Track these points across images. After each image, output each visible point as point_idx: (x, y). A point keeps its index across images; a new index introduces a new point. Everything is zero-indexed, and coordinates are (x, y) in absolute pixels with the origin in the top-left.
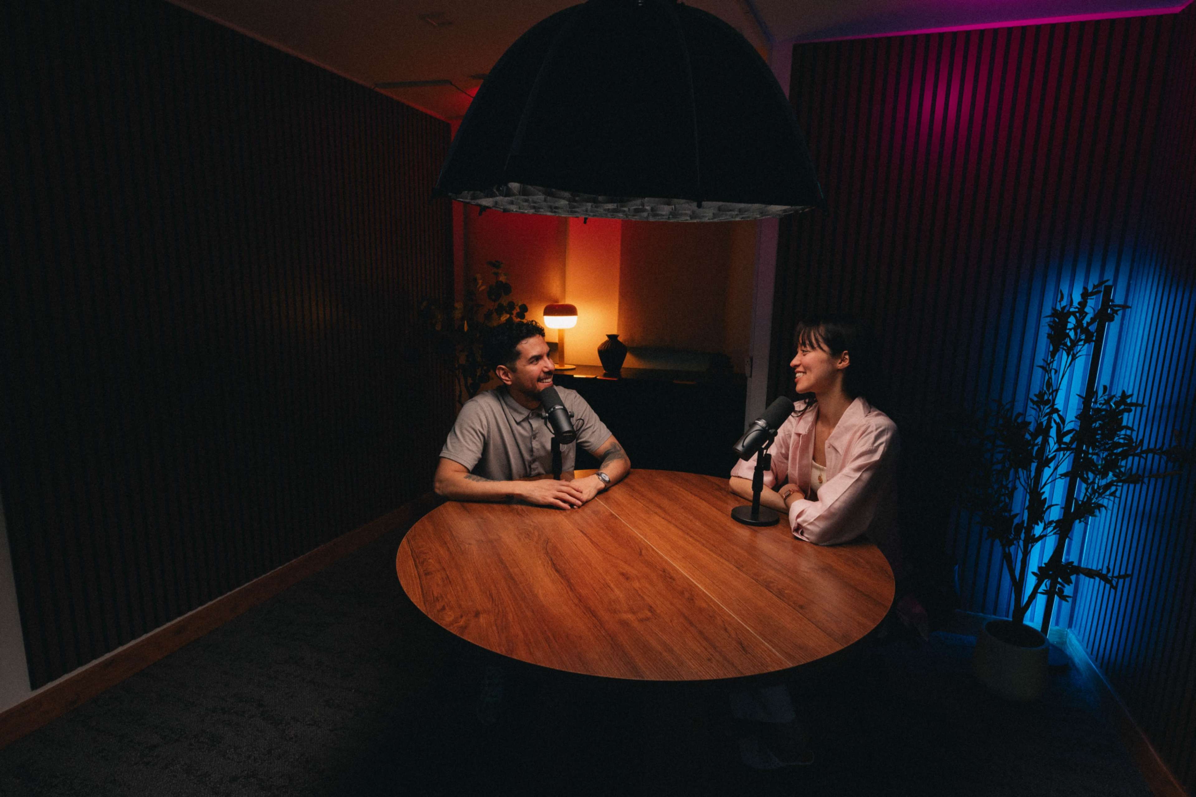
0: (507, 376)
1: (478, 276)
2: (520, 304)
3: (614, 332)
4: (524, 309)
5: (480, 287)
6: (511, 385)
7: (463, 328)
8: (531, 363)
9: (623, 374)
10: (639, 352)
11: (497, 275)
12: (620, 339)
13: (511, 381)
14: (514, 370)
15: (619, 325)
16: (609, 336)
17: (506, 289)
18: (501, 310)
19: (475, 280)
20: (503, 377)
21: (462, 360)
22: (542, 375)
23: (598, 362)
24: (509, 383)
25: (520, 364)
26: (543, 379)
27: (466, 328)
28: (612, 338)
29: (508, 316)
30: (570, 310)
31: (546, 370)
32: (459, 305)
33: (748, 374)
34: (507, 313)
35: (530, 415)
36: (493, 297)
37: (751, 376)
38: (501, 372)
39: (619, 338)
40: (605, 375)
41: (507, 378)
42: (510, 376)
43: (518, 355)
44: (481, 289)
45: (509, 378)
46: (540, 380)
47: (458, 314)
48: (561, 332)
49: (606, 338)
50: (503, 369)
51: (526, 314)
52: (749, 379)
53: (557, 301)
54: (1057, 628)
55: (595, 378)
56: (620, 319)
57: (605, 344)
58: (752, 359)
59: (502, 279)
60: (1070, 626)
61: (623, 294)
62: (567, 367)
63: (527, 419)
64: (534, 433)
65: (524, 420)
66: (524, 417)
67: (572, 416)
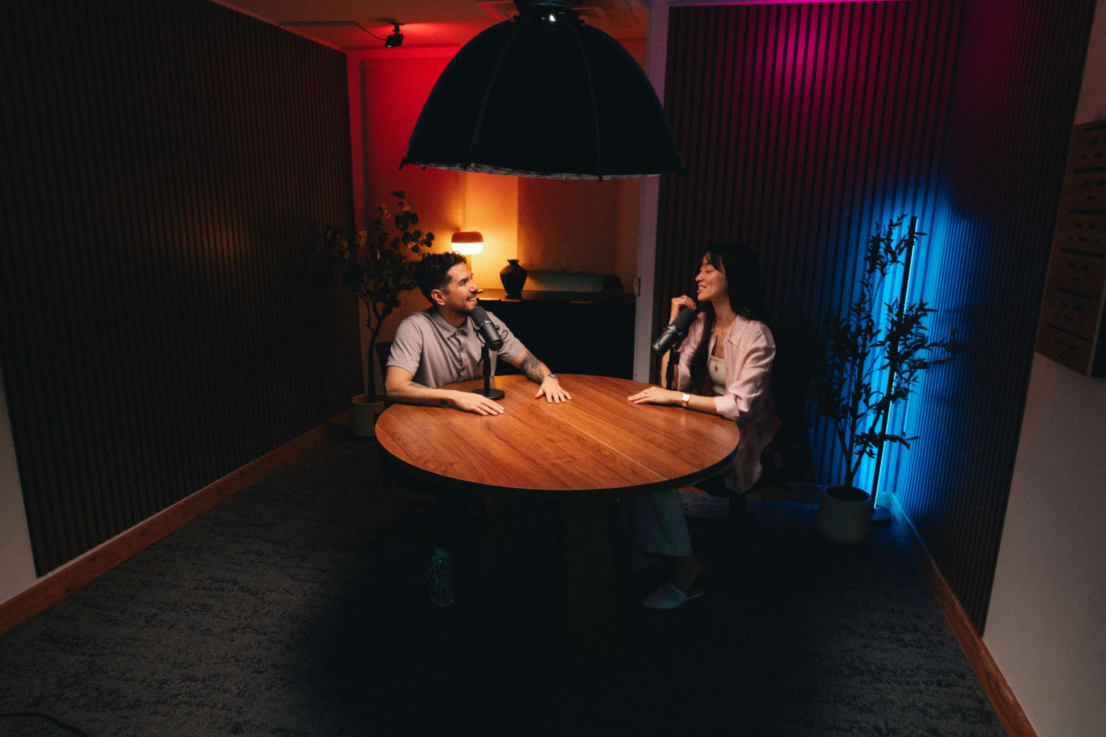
0: (441, 298)
1: (384, 206)
2: (426, 233)
3: (514, 257)
4: (431, 237)
5: (386, 216)
6: (443, 306)
7: (376, 256)
8: (461, 285)
9: (524, 296)
10: (538, 275)
11: (401, 204)
12: (520, 263)
13: (444, 302)
14: (447, 293)
15: (518, 252)
16: (510, 261)
17: (413, 218)
18: (407, 238)
19: (381, 209)
20: (437, 299)
21: (370, 287)
22: (470, 294)
23: (501, 286)
24: (443, 304)
25: (452, 287)
26: (470, 298)
27: (379, 257)
28: (513, 263)
29: (415, 243)
30: (475, 237)
31: (473, 290)
32: (363, 234)
33: (636, 292)
34: (413, 240)
35: (458, 332)
36: (401, 226)
37: (639, 296)
38: (436, 295)
40: (507, 297)
41: (441, 300)
42: (443, 297)
43: (450, 279)
44: (387, 217)
45: (443, 299)
46: (468, 299)
47: (363, 242)
49: (508, 264)
50: (437, 293)
51: (432, 242)
52: (638, 298)
53: (458, 229)
54: (885, 493)
55: (500, 300)
56: (519, 244)
57: (507, 268)
58: (640, 280)
59: (407, 208)
60: (894, 491)
61: (521, 223)
63: (454, 336)
64: (462, 346)
65: (452, 336)
66: (451, 334)
67: (499, 329)
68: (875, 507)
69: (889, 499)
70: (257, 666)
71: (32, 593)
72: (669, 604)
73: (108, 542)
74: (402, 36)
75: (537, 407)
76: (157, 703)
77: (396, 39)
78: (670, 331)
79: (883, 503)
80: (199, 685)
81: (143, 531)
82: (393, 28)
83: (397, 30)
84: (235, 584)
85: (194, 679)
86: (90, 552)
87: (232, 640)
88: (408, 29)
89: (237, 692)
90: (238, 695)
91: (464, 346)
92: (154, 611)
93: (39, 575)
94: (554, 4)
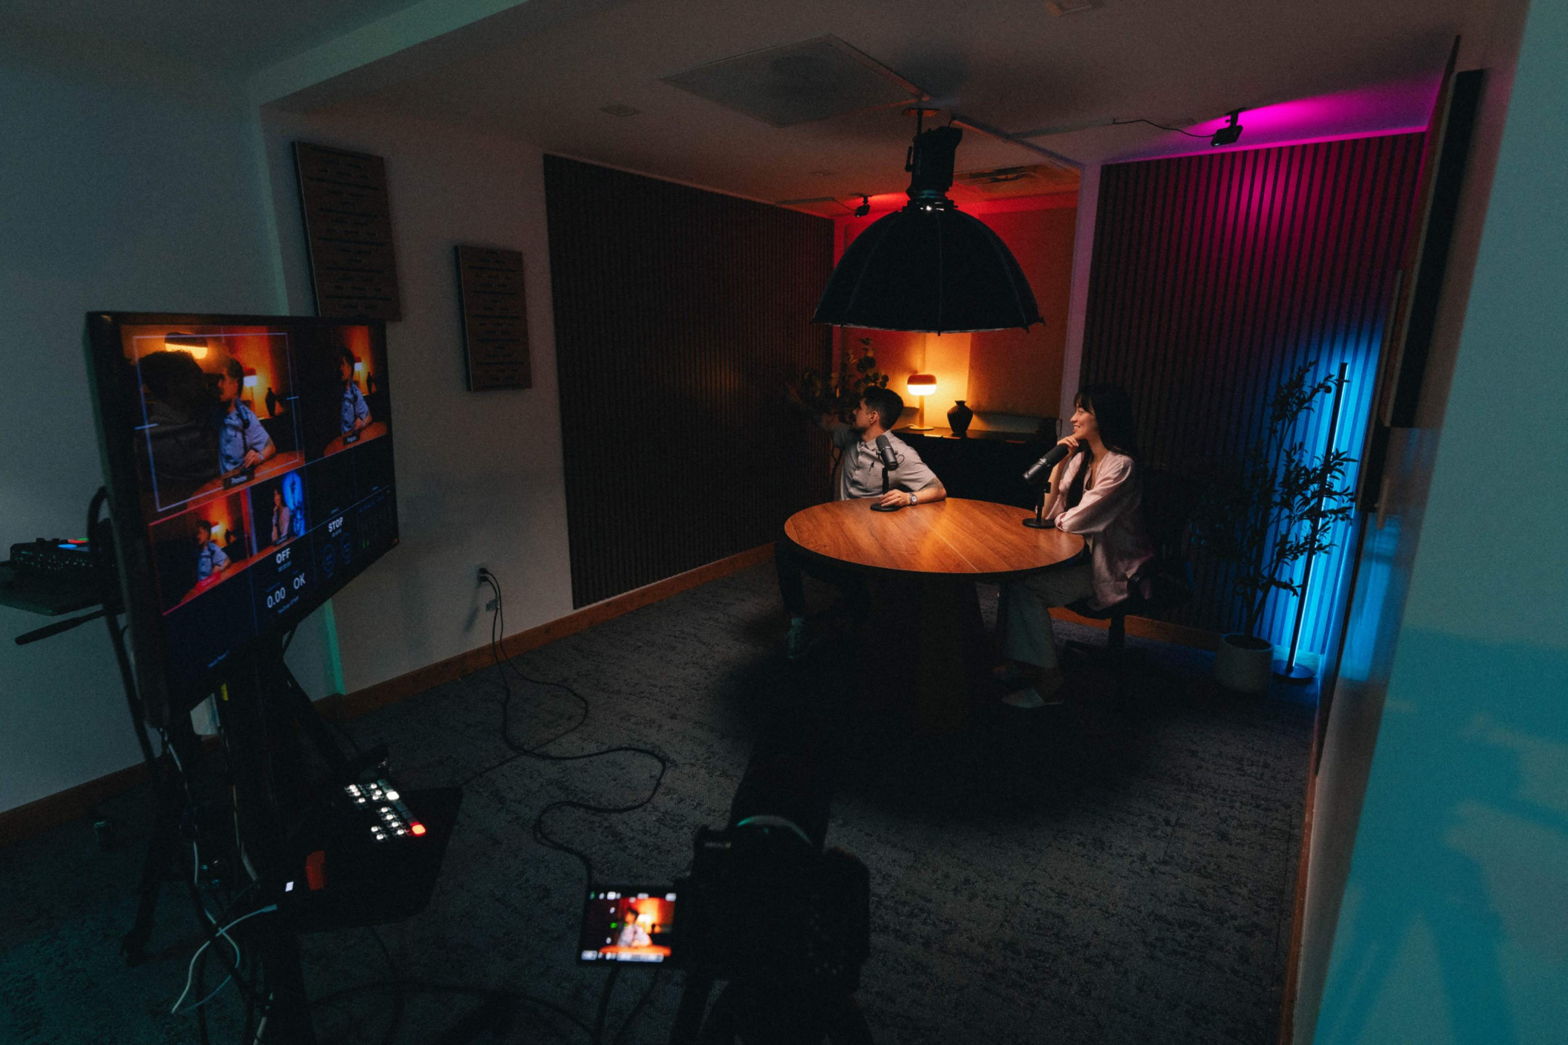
1: (850, 352)
2: (882, 375)
3: (963, 398)
4: (886, 379)
5: (852, 360)
7: (836, 394)
9: (969, 435)
10: (984, 415)
11: (866, 350)
12: (968, 405)
15: (967, 393)
16: (958, 402)
17: (870, 363)
18: (868, 379)
19: (849, 354)
23: (947, 424)
27: (838, 395)
28: (960, 404)
30: (929, 380)
32: (834, 375)
36: (862, 369)
39: (966, 404)
40: (953, 435)
44: (852, 362)
47: (834, 383)
48: (922, 398)
49: (955, 404)
53: (916, 372)
54: (1311, 654)
55: (942, 437)
56: (969, 388)
57: (953, 409)
58: (1061, 421)
59: (870, 354)
60: (1322, 652)
61: (972, 367)
62: (925, 428)
67: (896, 454)
68: (1294, 665)
69: (1315, 660)
70: (696, 687)
71: (570, 619)
72: (1024, 703)
73: (619, 596)
74: (869, 206)
76: (630, 694)
77: (864, 209)
78: (1041, 463)
79: (1307, 663)
80: (657, 690)
81: (643, 594)
82: (862, 199)
83: (866, 201)
84: (695, 637)
85: (655, 686)
86: (607, 600)
87: (684, 669)
88: (875, 199)
89: (679, 697)
90: (679, 700)
92: (640, 644)
93: (575, 608)
94: (931, 197)
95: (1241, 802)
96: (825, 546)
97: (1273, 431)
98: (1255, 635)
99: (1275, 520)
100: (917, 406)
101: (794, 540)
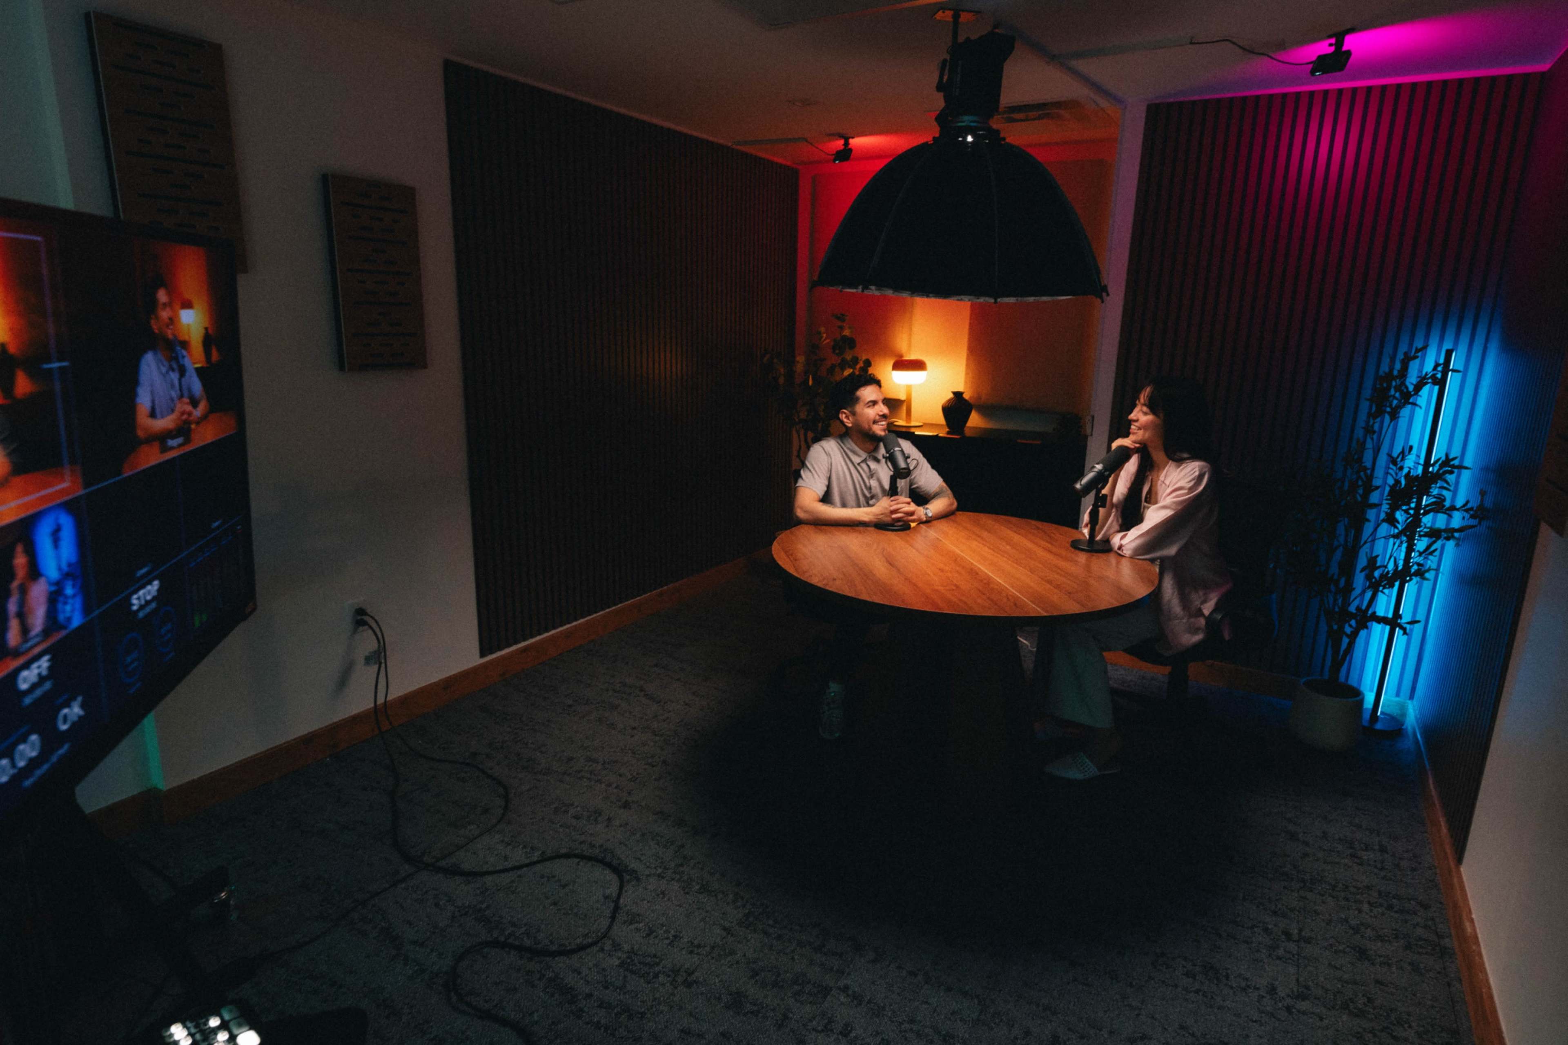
0: (848, 419)
1: (823, 329)
2: (864, 358)
3: (960, 388)
4: (868, 363)
5: (825, 340)
6: (851, 428)
7: (808, 382)
8: (869, 407)
9: (968, 433)
10: (986, 410)
11: (841, 328)
12: (966, 396)
13: (851, 423)
14: (854, 414)
15: (966, 382)
16: (955, 393)
17: (850, 343)
18: (843, 365)
19: (820, 333)
20: (845, 420)
21: (803, 415)
22: (878, 417)
23: (942, 420)
24: (850, 425)
25: (859, 408)
26: (878, 422)
27: (811, 383)
28: (958, 395)
29: (851, 370)
30: (918, 365)
31: (881, 413)
32: (801, 359)
33: (1088, 431)
34: (850, 367)
35: (868, 458)
36: (837, 351)
37: (1092, 435)
38: (844, 416)
39: (964, 396)
40: (948, 433)
41: (848, 421)
42: (850, 418)
43: (857, 400)
44: (825, 342)
45: (850, 421)
46: (875, 422)
47: (799, 368)
48: (909, 388)
49: (951, 396)
50: (845, 413)
51: (869, 368)
52: (1089, 438)
53: (901, 356)
54: (1397, 699)
55: (937, 435)
56: (967, 374)
57: (949, 401)
58: (1093, 417)
59: (847, 332)
60: (1411, 697)
61: (973, 351)
62: (913, 424)
63: (865, 461)
64: (871, 473)
65: (862, 462)
66: (862, 459)
67: (908, 457)
68: (1379, 714)
69: (1403, 708)
70: (650, 760)
71: (475, 671)
72: (1074, 774)
73: (538, 638)
74: (851, 150)
75: (940, 540)
76: (565, 773)
77: (845, 154)
78: (1096, 470)
79: (1394, 711)
80: (599, 767)
81: (568, 634)
82: (842, 142)
83: (847, 143)
84: (642, 691)
85: (596, 761)
86: (523, 644)
87: (632, 736)
88: (857, 142)
89: (630, 777)
90: (630, 780)
91: (874, 473)
92: (570, 702)
93: (483, 654)
94: (972, 124)
95: (1369, 903)
96: (834, 579)
97: (1369, 430)
98: (1342, 679)
99: (1370, 539)
100: (903, 397)
101: (791, 572)
